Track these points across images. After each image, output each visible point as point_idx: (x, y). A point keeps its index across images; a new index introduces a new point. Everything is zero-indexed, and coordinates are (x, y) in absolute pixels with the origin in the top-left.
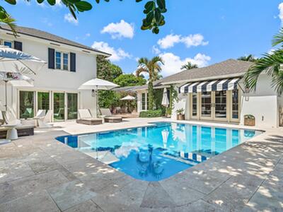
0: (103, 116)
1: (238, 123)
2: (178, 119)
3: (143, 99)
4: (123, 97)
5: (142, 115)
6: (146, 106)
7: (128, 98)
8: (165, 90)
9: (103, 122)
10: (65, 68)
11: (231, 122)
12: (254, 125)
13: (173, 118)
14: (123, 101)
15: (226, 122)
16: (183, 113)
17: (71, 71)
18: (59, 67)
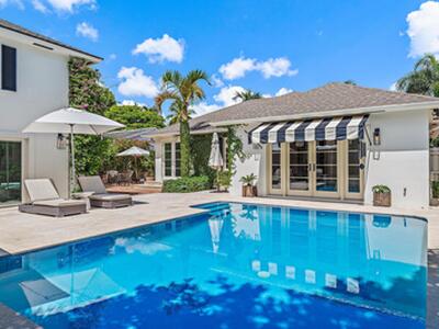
0: (87, 194)
1: (361, 202)
2: (245, 195)
3: (168, 155)
4: (124, 150)
5: (168, 188)
6: (173, 168)
7: (135, 151)
8: (215, 138)
9: (88, 207)
11: (347, 201)
12: (389, 205)
13: (234, 194)
15: (338, 200)
16: (254, 182)
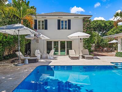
10: (66, 28)
14: (109, 43)
17: (68, 29)
18: (63, 28)
